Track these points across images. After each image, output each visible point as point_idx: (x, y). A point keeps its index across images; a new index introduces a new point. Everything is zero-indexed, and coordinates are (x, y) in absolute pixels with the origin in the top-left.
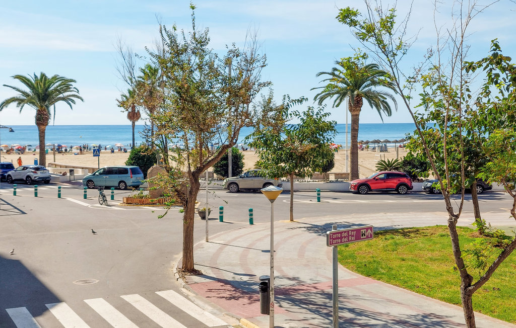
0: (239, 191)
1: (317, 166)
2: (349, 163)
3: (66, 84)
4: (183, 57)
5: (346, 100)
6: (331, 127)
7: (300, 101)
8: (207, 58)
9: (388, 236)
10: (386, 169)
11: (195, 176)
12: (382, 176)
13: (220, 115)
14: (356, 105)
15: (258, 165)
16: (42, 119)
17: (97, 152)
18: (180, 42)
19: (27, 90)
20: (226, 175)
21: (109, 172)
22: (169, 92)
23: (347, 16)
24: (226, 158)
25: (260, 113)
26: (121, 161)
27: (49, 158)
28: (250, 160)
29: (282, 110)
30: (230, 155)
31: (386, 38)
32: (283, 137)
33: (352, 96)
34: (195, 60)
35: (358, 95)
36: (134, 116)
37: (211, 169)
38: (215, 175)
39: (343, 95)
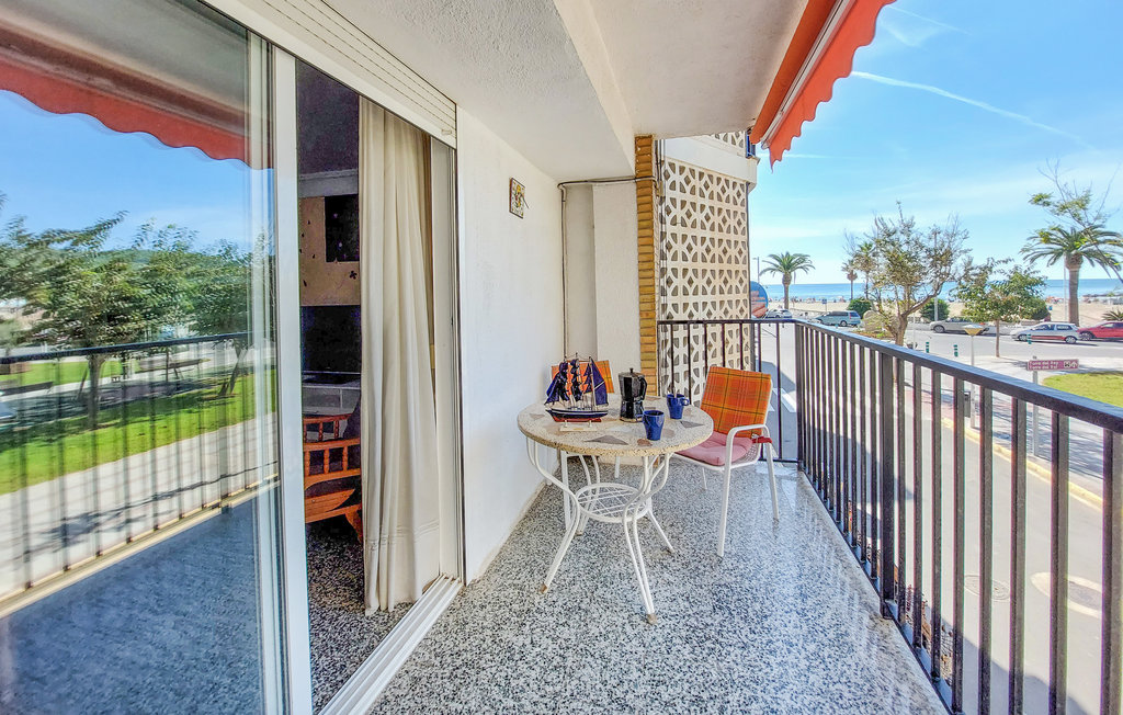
0: (944, 332)
1: (1025, 313)
2: (1068, 314)
3: (803, 258)
4: (893, 237)
5: (1063, 259)
6: (1039, 282)
7: (1006, 262)
8: (913, 236)
9: (1110, 377)
10: (1115, 319)
11: (904, 318)
12: (1111, 325)
13: (925, 274)
14: (1073, 263)
15: (963, 313)
16: (786, 281)
17: (824, 301)
18: (890, 227)
19: (778, 263)
20: (932, 319)
21: (834, 314)
22: (882, 260)
23: (1040, 200)
24: (932, 307)
25: (962, 272)
26: (843, 308)
27: (791, 305)
28: (956, 309)
29: (987, 269)
30: (936, 304)
31: (1081, 212)
32: (987, 290)
33: (1068, 256)
34: (903, 238)
35: (1076, 254)
36: (852, 277)
37: (917, 314)
38: (922, 320)
39: (1058, 254)
